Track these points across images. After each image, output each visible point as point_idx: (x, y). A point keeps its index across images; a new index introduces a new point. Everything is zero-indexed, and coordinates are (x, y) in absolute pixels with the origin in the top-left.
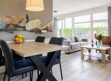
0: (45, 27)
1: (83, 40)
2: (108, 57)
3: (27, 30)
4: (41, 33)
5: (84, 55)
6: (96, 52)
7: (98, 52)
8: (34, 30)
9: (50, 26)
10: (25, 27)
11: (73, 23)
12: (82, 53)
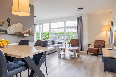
0: (27, 31)
1: (59, 43)
2: (77, 55)
3: (9, 33)
4: (23, 37)
5: (61, 54)
6: (69, 52)
7: (70, 51)
8: (16, 34)
9: (31, 30)
10: (7, 31)
11: (50, 28)
12: (59, 53)
